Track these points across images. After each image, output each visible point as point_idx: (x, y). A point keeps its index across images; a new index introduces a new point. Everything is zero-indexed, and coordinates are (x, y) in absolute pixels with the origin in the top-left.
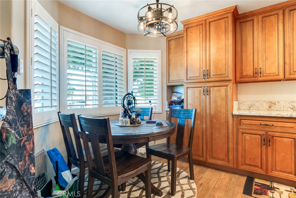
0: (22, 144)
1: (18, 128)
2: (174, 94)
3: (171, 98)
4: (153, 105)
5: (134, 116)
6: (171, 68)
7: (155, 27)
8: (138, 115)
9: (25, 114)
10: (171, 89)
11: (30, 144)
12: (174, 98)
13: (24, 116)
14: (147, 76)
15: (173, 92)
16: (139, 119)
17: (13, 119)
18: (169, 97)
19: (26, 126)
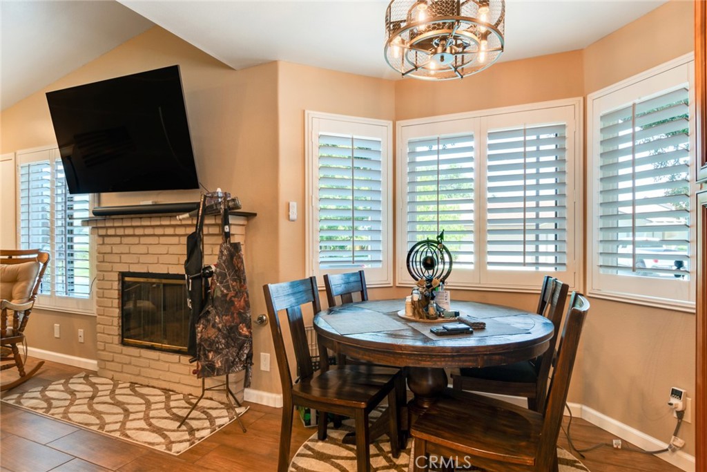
0: (228, 299)
1: (227, 282)
7: (436, 49)
9: (237, 268)
11: (240, 301)
13: (236, 271)
17: (220, 272)
19: (238, 281)
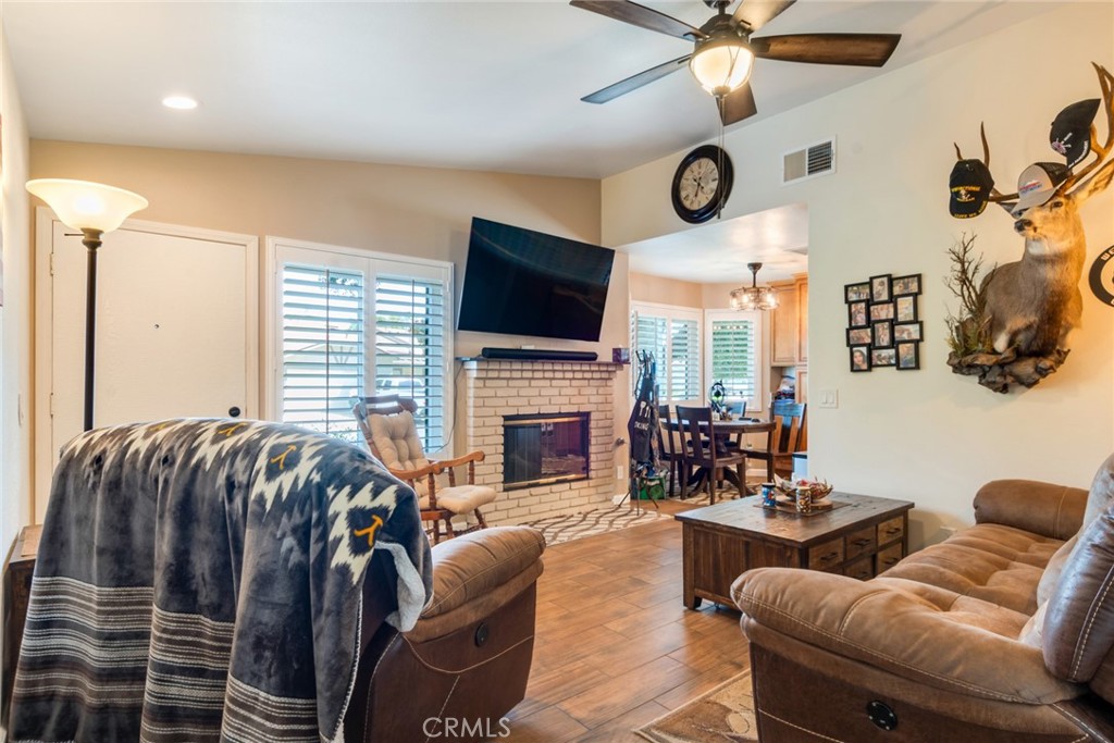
2: (785, 380)
3: (778, 387)
4: (746, 399)
5: (724, 409)
6: (778, 339)
8: (729, 409)
10: (779, 372)
12: (784, 388)
14: (738, 345)
15: (783, 377)
16: (730, 413)
18: (775, 384)
